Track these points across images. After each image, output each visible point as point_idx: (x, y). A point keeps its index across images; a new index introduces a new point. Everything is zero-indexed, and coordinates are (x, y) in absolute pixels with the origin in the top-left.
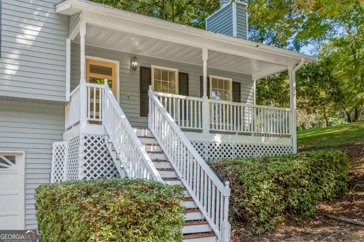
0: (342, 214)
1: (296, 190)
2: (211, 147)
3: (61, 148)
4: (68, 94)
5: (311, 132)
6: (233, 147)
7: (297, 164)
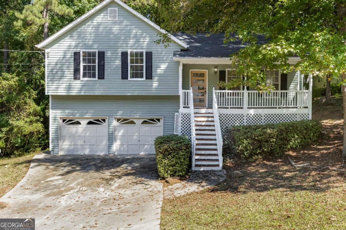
2: (248, 116)
6: (263, 116)
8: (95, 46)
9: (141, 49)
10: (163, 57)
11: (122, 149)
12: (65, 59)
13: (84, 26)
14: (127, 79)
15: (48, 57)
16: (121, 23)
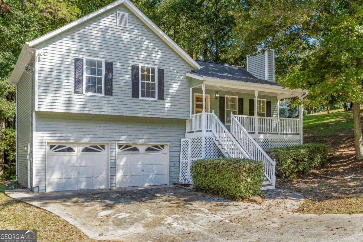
0: (323, 174)
1: (302, 163)
2: (259, 141)
3: (186, 141)
4: (191, 115)
5: (314, 119)
6: (270, 141)
7: (303, 151)
8: (102, 54)
9: (153, 64)
10: (175, 76)
11: (124, 180)
12: (62, 66)
13: (87, 28)
14: (138, 97)
15: (39, 61)
16: (131, 31)
